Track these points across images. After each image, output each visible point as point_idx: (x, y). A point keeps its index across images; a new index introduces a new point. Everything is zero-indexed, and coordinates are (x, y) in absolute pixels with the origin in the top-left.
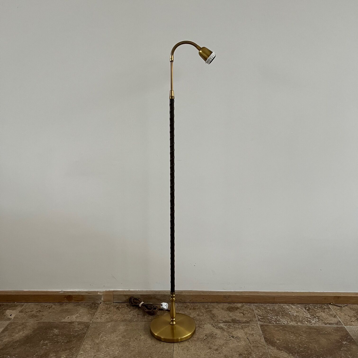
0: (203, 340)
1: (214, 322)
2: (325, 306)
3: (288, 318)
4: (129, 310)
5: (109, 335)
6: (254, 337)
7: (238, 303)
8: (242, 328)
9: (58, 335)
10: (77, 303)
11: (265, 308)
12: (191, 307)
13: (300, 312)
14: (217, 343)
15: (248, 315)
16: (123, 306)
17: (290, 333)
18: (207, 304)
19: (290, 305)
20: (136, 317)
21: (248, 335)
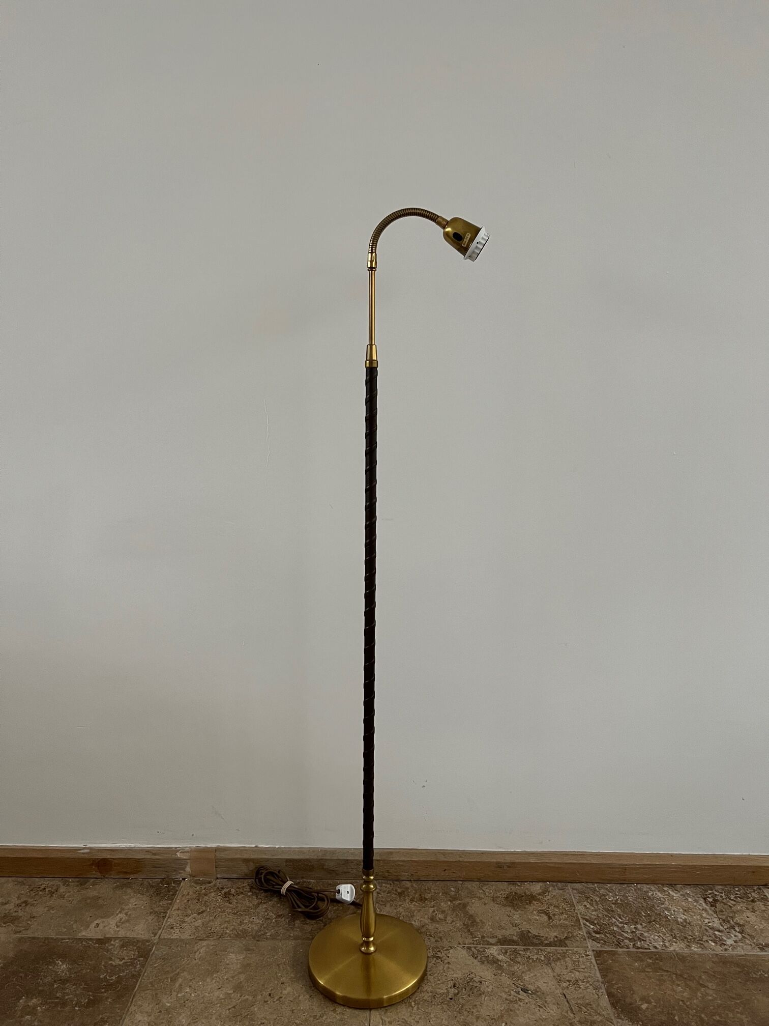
0: (448, 999)
1: (475, 942)
2: (754, 891)
3: (664, 930)
4: (256, 901)
5: (198, 982)
6: (581, 990)
7: (532, 882)
8: (549, 962)
9: (64, 981)
10: (123, 880)
11: (603, 898)
12: (415, 894)
13: (693, 912)
14: (484, 1012)
15: (560, 920)
16: (241, 890)
17: (674, 977)
18: (453, 883)
19: (665, 889)
20: (272, 924)
21: (565, 985)
